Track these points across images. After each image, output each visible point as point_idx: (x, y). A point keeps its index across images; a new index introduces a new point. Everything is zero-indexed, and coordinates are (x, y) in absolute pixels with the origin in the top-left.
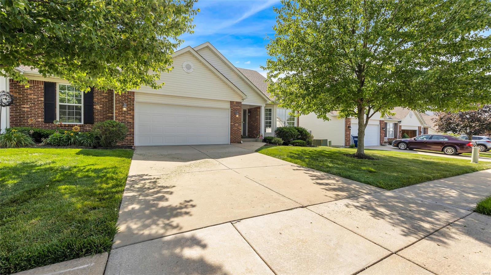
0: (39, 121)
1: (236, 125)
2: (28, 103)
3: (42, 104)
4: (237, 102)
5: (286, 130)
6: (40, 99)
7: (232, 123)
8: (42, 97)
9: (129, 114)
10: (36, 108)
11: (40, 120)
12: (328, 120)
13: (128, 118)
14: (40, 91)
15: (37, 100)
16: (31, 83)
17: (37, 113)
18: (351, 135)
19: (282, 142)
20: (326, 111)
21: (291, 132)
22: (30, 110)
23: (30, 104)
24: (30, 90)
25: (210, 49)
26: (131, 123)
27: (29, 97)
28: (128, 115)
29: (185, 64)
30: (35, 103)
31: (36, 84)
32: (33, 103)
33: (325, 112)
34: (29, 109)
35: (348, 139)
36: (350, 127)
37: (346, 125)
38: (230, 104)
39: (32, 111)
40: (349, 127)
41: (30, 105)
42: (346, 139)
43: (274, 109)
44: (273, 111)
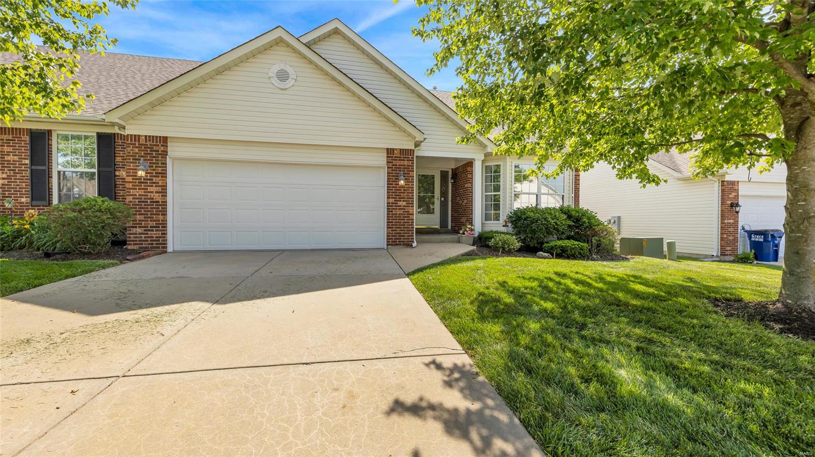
0: (23, 203)
1: (400, 203)
2: (4, 170)
3: (27, 171)
4: (402, 151)
5: (532, 214)
6: (23, 163)
7: (391, 200)
8: (27, 159)
9: (154, 183)
10: (18, 179)
11: (23, 200)
12: (657, 184)
13: (152, 192)
14: (23, 147)
15: (19, 164)
16: (9, 134)
17: (19, 188)
18: (740, 228)
19: (518, 245)
20: (643, 151)
21: (545, 219)
22: (8, 182)
23: (8, 172)
24: (7, 146)
25: (345, 37)
26: (159, 202)
27: (6, 159)
28: (152, 186)
29: (275, 69)
30: (15, 170)
31: (16, 134)
32: (12, 170)
33: (640, 157)
34: (6, 181)
35: (731, 238)
36: (737, 205)
37: (723, 199)
38: (385, 155)
39: (11, 185)
40: (735, 205)
41: (8, 174)
42: (722, 239)
43: (505, 166)
44: (505, 170)
